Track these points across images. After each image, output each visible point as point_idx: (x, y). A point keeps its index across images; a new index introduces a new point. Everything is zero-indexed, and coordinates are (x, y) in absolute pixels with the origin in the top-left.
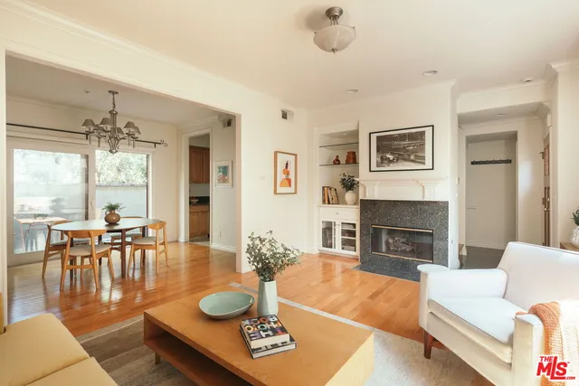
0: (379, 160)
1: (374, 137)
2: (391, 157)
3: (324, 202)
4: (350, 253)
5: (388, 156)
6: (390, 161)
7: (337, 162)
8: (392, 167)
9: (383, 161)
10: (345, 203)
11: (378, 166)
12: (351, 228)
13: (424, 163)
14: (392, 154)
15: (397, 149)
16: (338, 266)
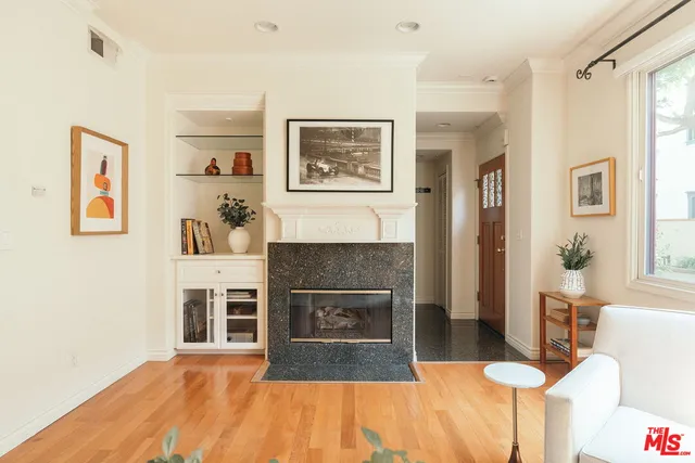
0: (305, 170)
1: (295, 128)
2: (326, 168)
3: (185, 250)
4: (245, 346)
5: (321, 164)
6: (324, 175)
7: (213, 170)
8: (327, 184)
9: (311, 172)
10: (229, 251)
11: (302, 181)
12: (245, 298)
13: (379, 181)
14: (328, 161)
15: (336, 154)
16: (220, 374)
